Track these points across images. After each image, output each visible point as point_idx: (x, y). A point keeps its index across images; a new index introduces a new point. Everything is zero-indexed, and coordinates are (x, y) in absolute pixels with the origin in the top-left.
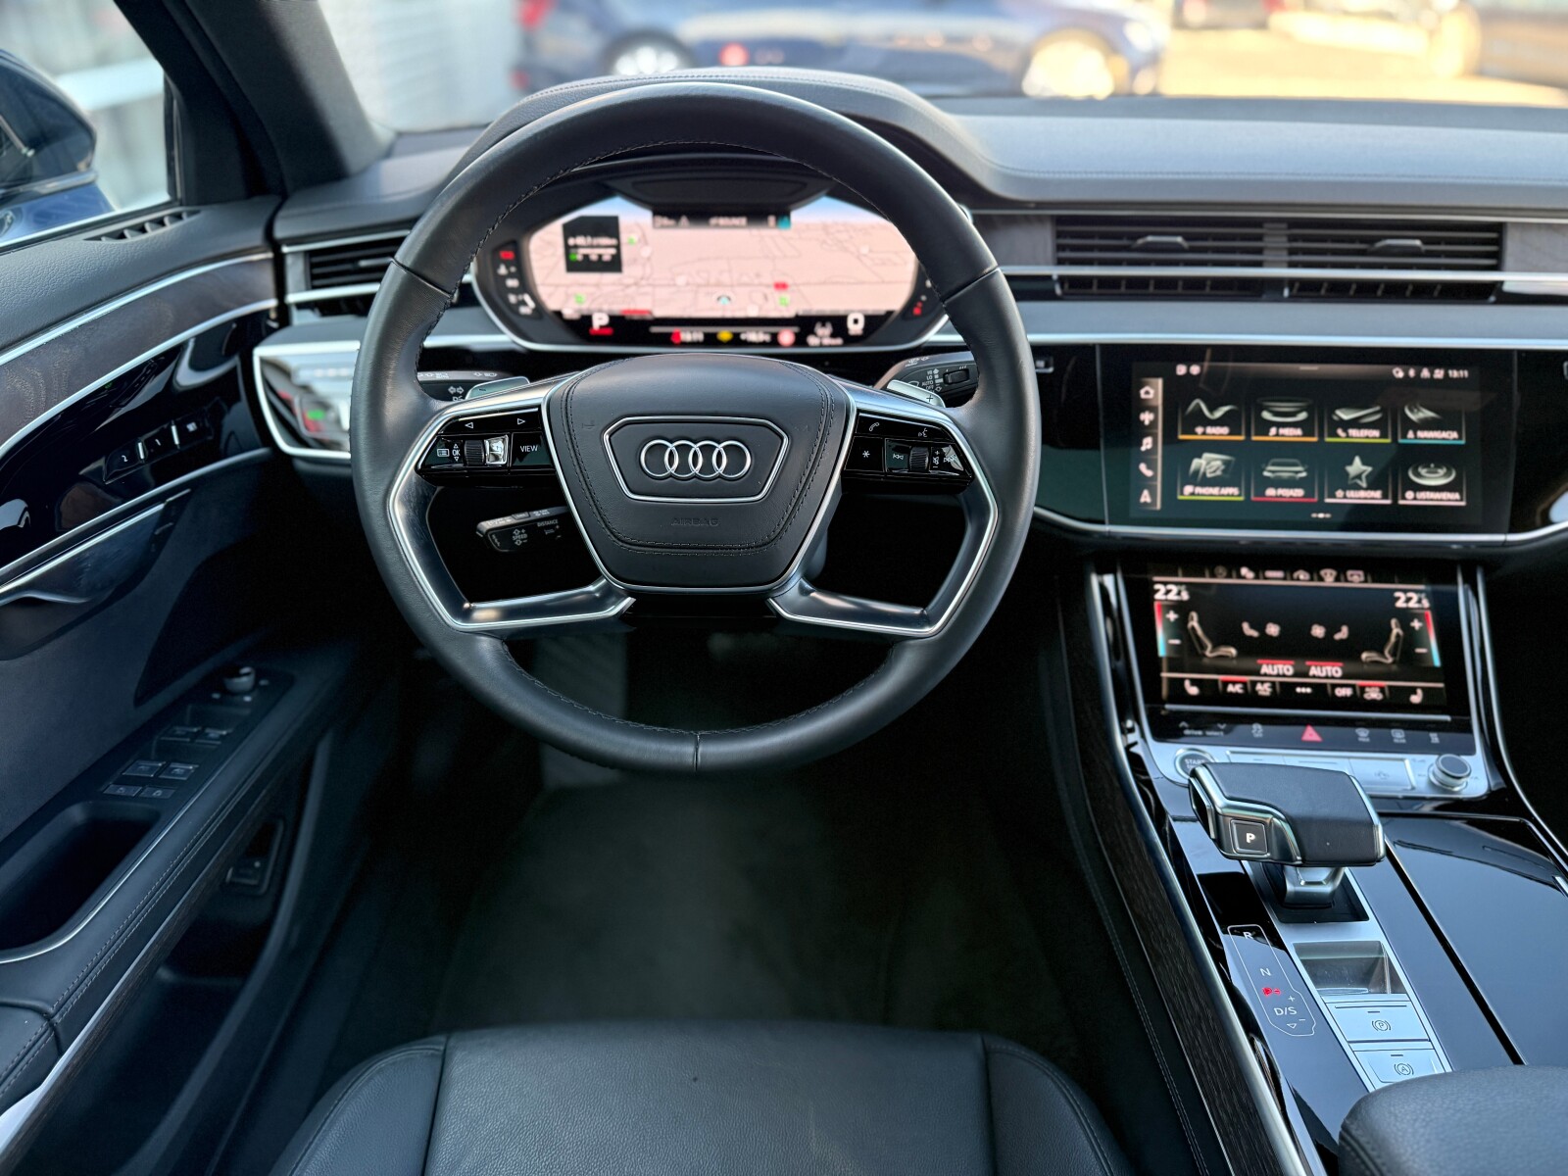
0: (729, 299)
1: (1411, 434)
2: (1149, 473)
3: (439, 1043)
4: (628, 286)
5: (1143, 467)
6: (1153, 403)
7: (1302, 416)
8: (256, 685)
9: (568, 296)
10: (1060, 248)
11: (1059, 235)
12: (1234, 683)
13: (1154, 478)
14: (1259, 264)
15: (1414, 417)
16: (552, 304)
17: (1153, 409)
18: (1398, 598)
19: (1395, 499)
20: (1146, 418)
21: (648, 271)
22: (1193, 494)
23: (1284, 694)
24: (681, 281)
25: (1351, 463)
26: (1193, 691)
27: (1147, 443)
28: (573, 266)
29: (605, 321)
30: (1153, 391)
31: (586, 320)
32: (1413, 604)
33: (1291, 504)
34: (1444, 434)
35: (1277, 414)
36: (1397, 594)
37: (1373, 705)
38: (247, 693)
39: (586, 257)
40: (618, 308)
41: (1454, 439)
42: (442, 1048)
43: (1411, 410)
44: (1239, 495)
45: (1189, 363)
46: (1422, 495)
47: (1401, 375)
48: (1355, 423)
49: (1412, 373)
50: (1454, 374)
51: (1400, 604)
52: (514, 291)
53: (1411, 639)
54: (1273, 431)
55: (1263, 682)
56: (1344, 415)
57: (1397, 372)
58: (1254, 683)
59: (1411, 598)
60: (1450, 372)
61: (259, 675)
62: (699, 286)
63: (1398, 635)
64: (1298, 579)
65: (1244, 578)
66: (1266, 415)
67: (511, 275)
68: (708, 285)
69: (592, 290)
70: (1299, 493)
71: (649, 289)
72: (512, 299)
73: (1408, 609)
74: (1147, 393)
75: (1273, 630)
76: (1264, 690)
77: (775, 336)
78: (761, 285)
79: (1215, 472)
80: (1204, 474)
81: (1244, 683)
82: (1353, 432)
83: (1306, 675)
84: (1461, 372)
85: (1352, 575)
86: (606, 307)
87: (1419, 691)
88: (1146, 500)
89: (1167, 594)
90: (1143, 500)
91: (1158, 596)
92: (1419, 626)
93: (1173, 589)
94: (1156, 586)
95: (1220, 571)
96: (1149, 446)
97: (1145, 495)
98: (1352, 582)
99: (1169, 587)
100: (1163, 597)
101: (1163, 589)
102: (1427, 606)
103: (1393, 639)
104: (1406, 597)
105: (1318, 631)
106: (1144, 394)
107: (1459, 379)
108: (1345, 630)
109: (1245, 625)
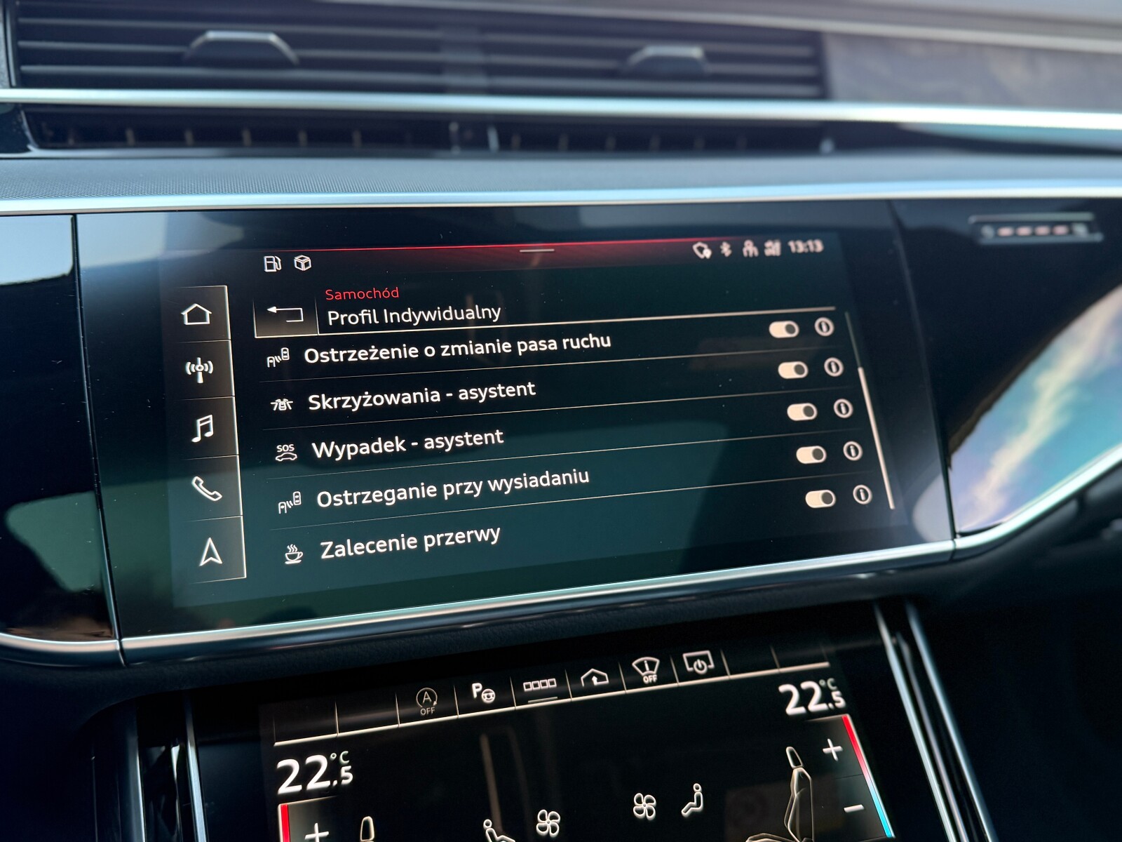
2: (213, 497)
5: (198, 484)
6: (212, 337)
10: (21, 57)
11: (20, 33)
13: (226, 507)
17: (212, 351)
18: (789, 695)
20: (198, 369)
27: (205, 427)
32: (814, 706)
36: (783, 688)
45: (287, 249)
47: (707, 253)
49: (726, 249)
50: (798, 247)
51: (792, 709)
53: (828, 784)
57: (701, 249)
59: (810, 690)
60: (791, 244)
63: (801, 776)
64: (589, 689)
65: (478, 705)
73: (810, 715)
74: (195, 315)
75: (548, 822)
84: (810, 243)
85: (692, 660)
88: (211, 561)
89: (305, 776)
90: (203, 563)
91: (284, 789)
92: (837, 753)
93: (317, 766)
94: (281, 764)
95: (427, 698)
96: (209, 434)
97: (210, 549)
98: (695, 676)
99: (310, 760)
100: (298, 788)
101: (294, 764)
102: (841, 703)
103: (796, 794)
104: (801, 691)
105: (645, 806)
106: (192, 317)
107: (808, 255)
108: (698, 790)
109: (488, 826)
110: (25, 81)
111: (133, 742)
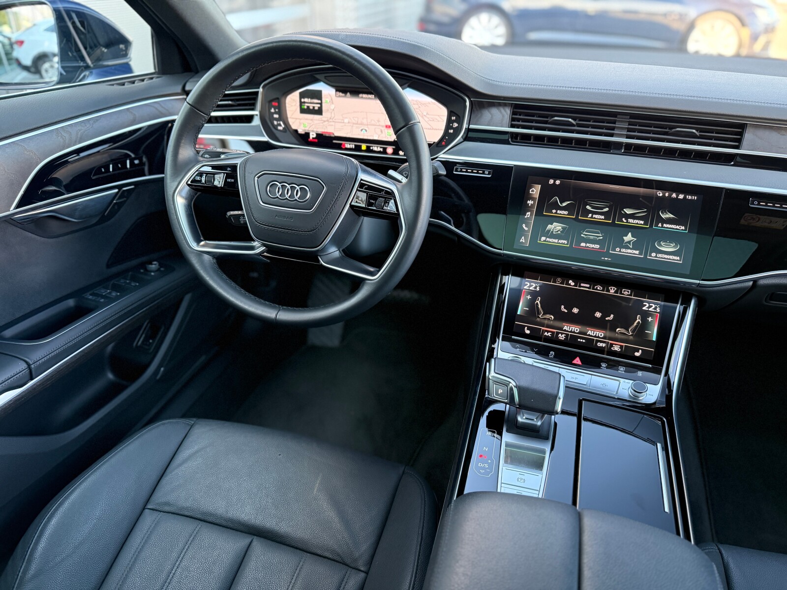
0: (366, 131)
1: (660, 225)
2: (526, 229)
3: (192, 421)
4: (325, 121)
5: (524, 226)
6: (534, 196)
7: (607, 209)
8: (158, 270)
9: (300, 123)
10: (513, 119)
11: (514, 113)
12: (548, 332)
13: (528, 231)
14: (612, 135)
15: (663, 216)
16: (294, 127)
17: (533, 199)
18: (646, 305)
19: (646, 255)
20: (530, 202)
21: (333, 115)
22: (544, 241)
23: (572, 341)
24: (346, 121)
25: (626, 236)
26: (528, 332)
27: (528, 214)
28: (303, 111)
29: (315, 136)
30: (535, 191)
31: (307, 135)
32: (651, 309)
33: (593, 251)
34: (678, 227)
35: (593, 207)
36: (644, 303)
37: (615, 354)
38: (153, 272)
39: (308, 107)
40: (320, 131)
41: (682, 230)
42: (193, 423)
43: (662, 213)
44: (567, 244)
45: (555, 179)
46: (660, 255)
47: (661, 195)
48: (632, 216)
49: (667, 195)
50: (689, 197)
51: (645, 308)
52: (277, 120)
53: (645, 325)
54: (590, 215)
55: (562, 334)
56: (628, 211)
57: (659, 193)
58: (559, 333)
59: (652, 306)
60: (687, 196)
61: (161, 265)
62: (354, 124)
63: (639, 322)
64: (597, 289)
65: (570, 285)
66: (588, 207)
67: (276, 113)
68: (357, 124)
69: (310, 122)
70: (597, 246)
71: (333, 123)
72: (275, 123)
73: (648, 311)
74: (533, 191)
75: (575, 310)
76: (562, 337)
77: (385, 149)
78: (379, 125)
79: (557, 231)
80: (552, 232)
81: (553, 333)
82: (630, 220)
83: (585, 334)
84: (693, 197)
85: (624, 291)
86: (315, 130)
87: (640, 351)
89: (530, 287)
90: (521, 241)
91: (525, 287)
92: (651, 320)
93: (533, 285)
94: (526, 283)
95: (559, 280)
96: (528, 216)
97: (523, 239)
98: (623, 294)
99: (532, 284)
100: (528, 288)
101: (529, 284)
102: (659, 311)
103: (635, 324)
104: (649, 305)
105: (598, 315)
106: (532, 191)
107: (691, 200)
108: (612, 316)
109: (563, 307)
110: (512, 126)
111: (500, 271)
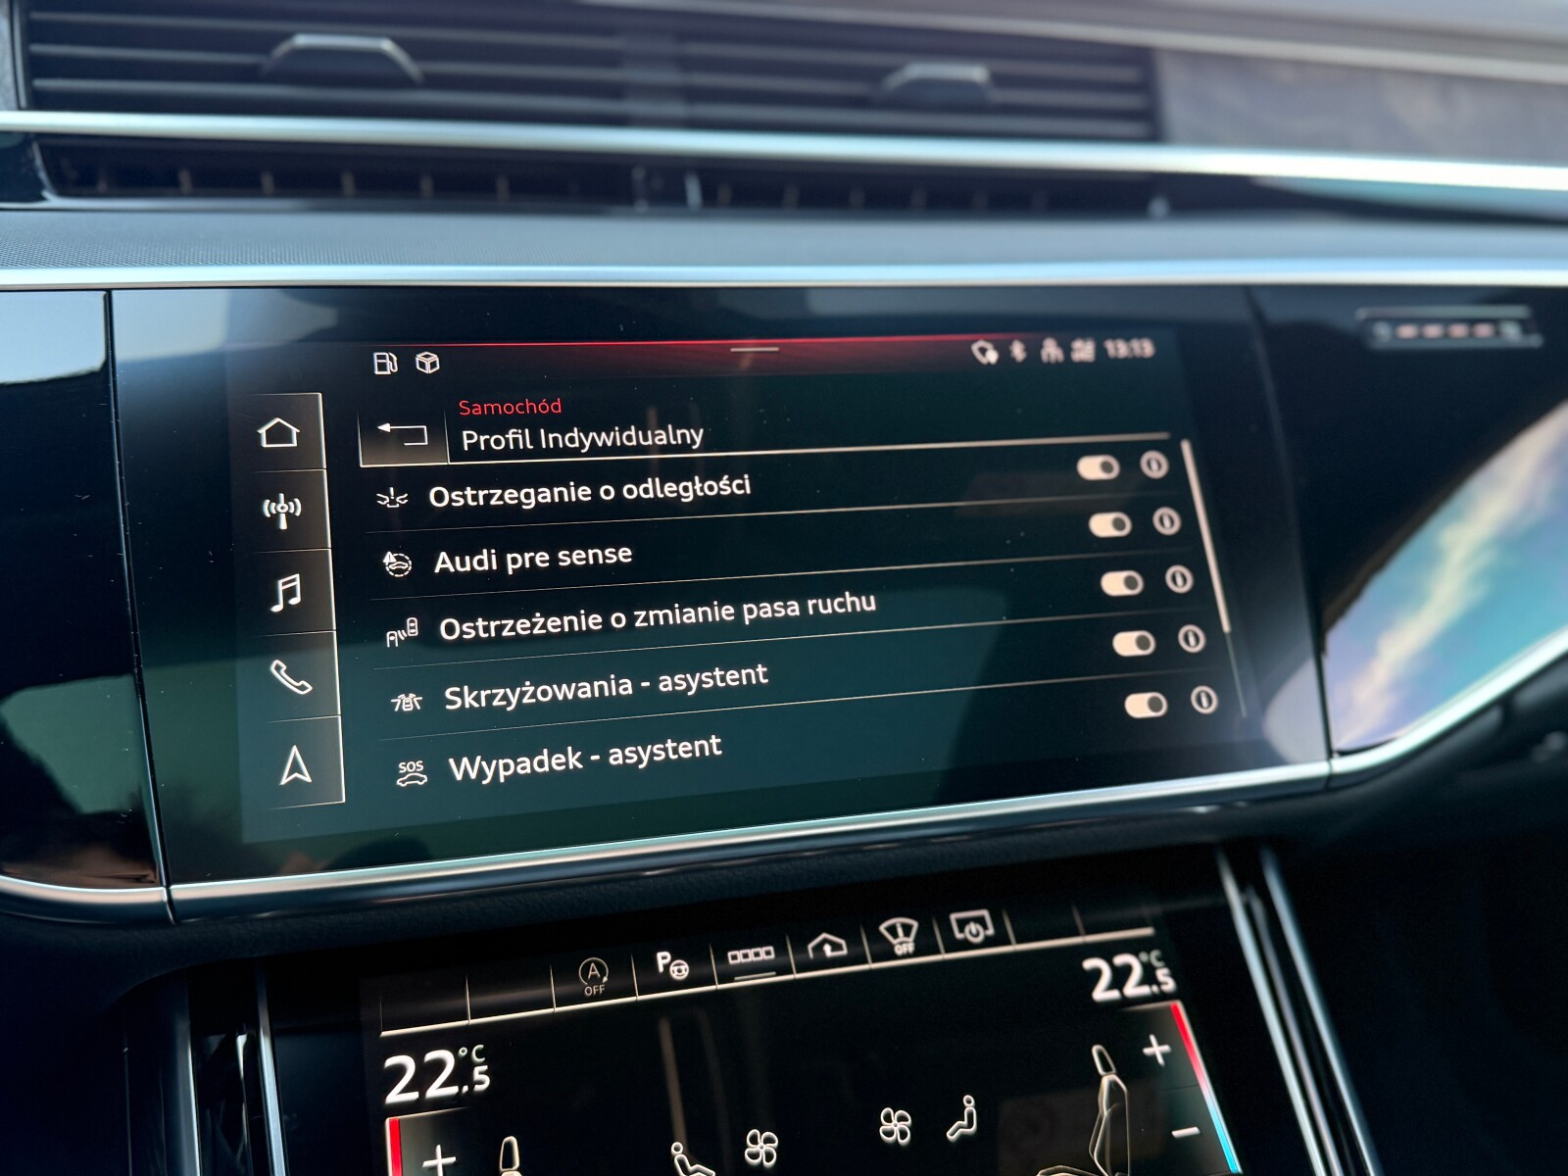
2: (300, 689)
5: (279, 670)
6: (300, 464)
10: (34, 67)
11: (33, 33)
13: (318, 703)
17: (300, 484)
18: (1096, 974)
20: (281, 509)
27: (290, 587)
30: (300, 431)
32: (1133, 989)
36: (1089, 964)
45: (404, 343)
47: (992, 356)
49: (1018, 351)
50: (1118, 349)
51: (1101, 993)
53: (1150, 1097)
57: (983, 351)
59: (1124, 969)
60: (1110, 345)
63: (1113, 1086)
64: (819, 961)
65: (665, 982)
73: (1126, 1001)
74: (277, 433)
75: (762, 1148)
84: (1135, 344)
88: (296, 779)
89: (420, 1082)
90: (284, 781)
91: (394, 1097)
92: (1164, 1055)
94: (390, 1062)
95: (594, 971)
96: (294, 601)
97: (295, 759)
98: (966, 945)
99: (430, 1056)
100: (414, 1096)
101: (408, 1062)
104: (1114, 969)
105: (895, 1126)
106: (272, 436)
107: (1134, 362)
108: (969, 1104)
109: (678, 1151)
